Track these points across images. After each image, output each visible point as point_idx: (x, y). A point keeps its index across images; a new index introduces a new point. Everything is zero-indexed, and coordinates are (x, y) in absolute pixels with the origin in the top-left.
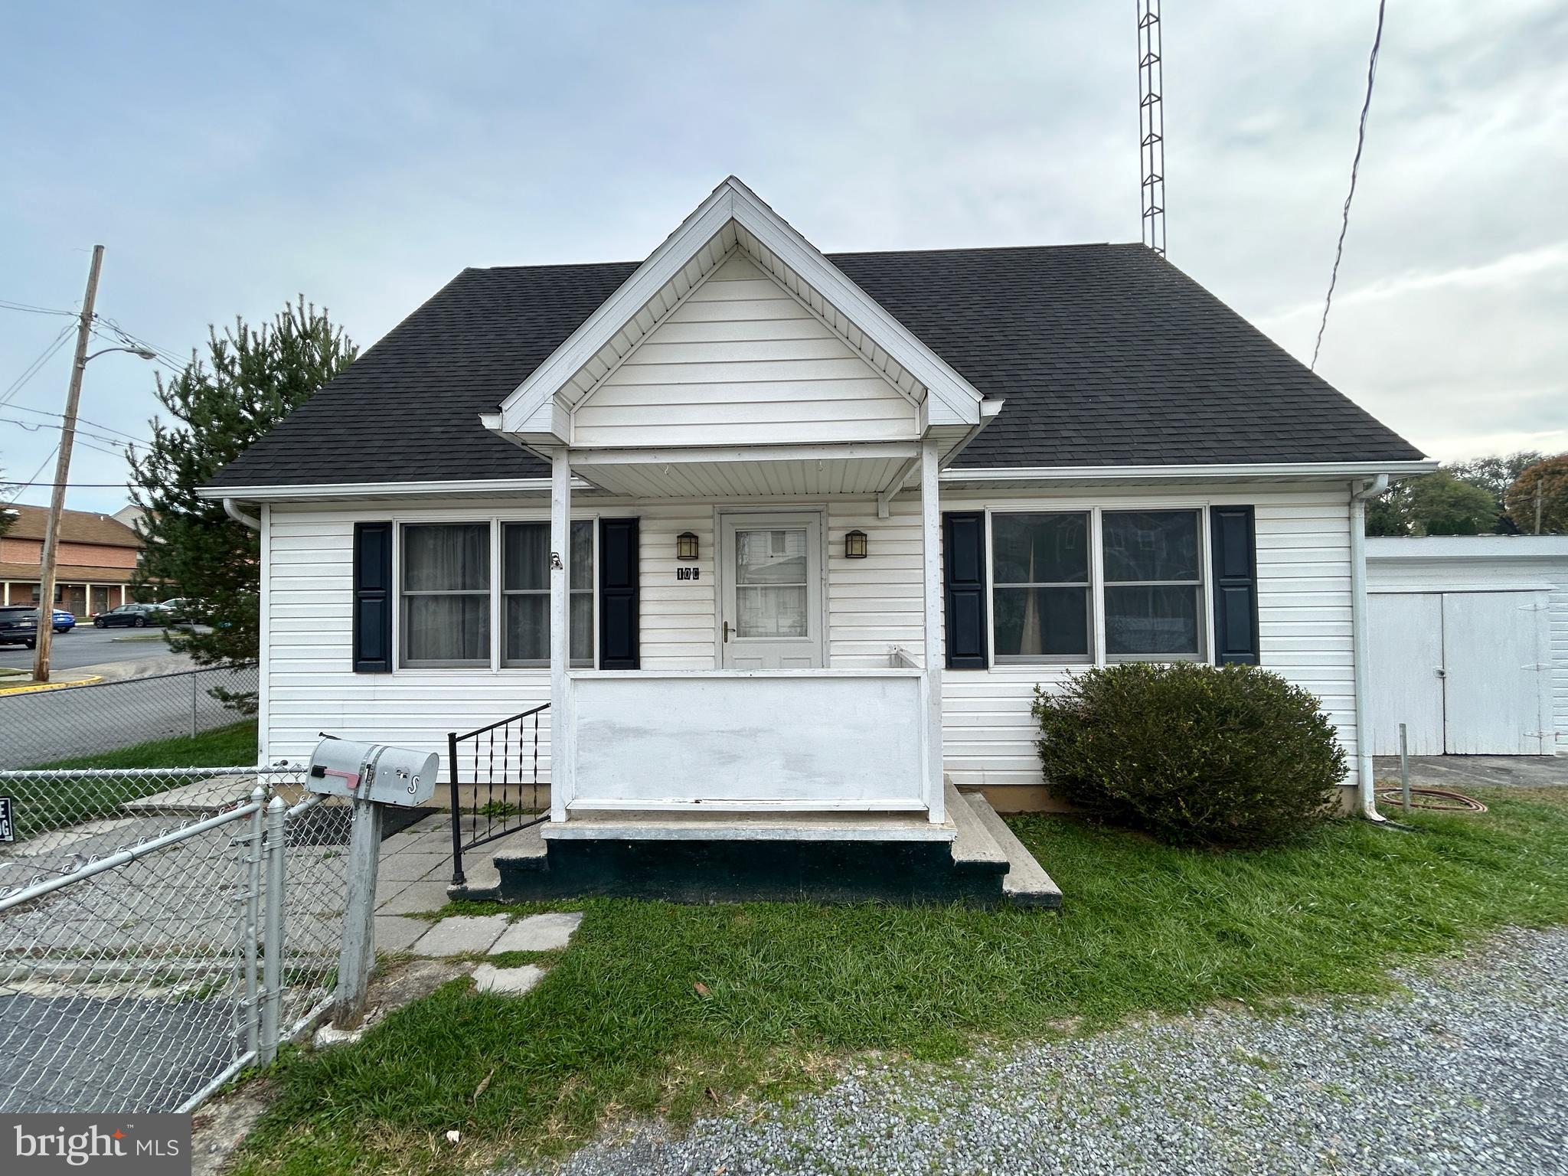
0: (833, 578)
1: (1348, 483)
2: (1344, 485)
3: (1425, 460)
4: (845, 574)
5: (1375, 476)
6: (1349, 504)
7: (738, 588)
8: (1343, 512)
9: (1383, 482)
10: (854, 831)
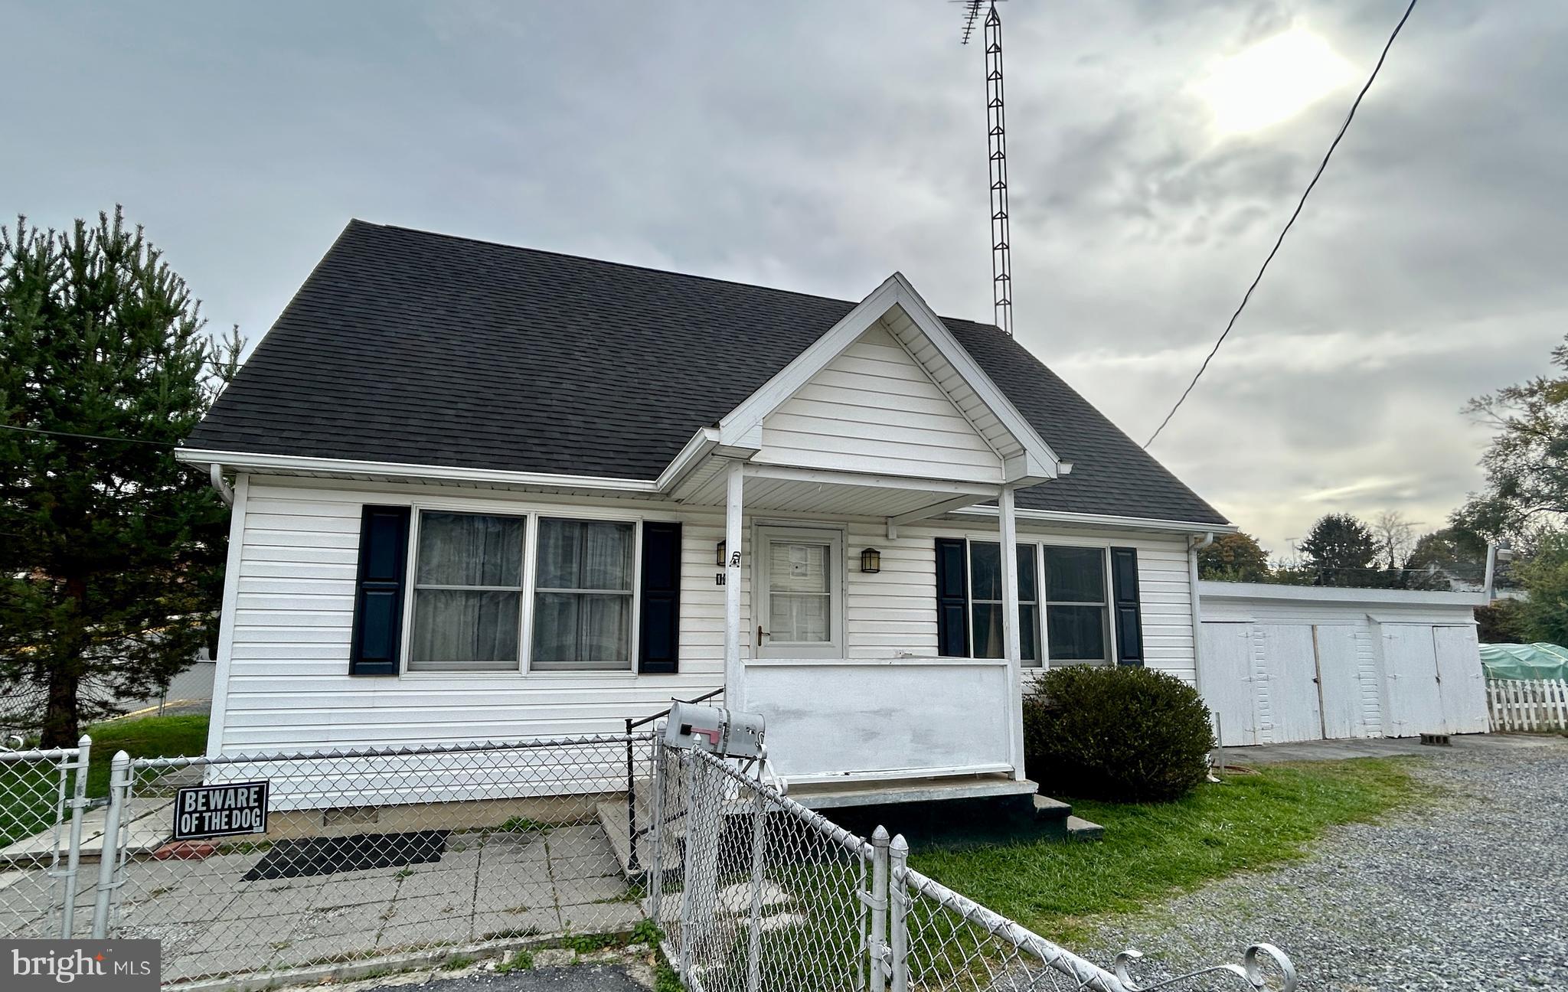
0: (852, 589)
1: (1186, 536)
2: (1184, 538)
3: (1229, 525)
4: (861, 586)
5: (1205, 533)
6: (1188, 552)
7: (772, 596)
8: (1184, 557)
9: (1210, 538)
10: (971, 789)
